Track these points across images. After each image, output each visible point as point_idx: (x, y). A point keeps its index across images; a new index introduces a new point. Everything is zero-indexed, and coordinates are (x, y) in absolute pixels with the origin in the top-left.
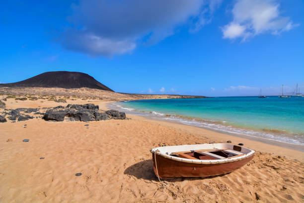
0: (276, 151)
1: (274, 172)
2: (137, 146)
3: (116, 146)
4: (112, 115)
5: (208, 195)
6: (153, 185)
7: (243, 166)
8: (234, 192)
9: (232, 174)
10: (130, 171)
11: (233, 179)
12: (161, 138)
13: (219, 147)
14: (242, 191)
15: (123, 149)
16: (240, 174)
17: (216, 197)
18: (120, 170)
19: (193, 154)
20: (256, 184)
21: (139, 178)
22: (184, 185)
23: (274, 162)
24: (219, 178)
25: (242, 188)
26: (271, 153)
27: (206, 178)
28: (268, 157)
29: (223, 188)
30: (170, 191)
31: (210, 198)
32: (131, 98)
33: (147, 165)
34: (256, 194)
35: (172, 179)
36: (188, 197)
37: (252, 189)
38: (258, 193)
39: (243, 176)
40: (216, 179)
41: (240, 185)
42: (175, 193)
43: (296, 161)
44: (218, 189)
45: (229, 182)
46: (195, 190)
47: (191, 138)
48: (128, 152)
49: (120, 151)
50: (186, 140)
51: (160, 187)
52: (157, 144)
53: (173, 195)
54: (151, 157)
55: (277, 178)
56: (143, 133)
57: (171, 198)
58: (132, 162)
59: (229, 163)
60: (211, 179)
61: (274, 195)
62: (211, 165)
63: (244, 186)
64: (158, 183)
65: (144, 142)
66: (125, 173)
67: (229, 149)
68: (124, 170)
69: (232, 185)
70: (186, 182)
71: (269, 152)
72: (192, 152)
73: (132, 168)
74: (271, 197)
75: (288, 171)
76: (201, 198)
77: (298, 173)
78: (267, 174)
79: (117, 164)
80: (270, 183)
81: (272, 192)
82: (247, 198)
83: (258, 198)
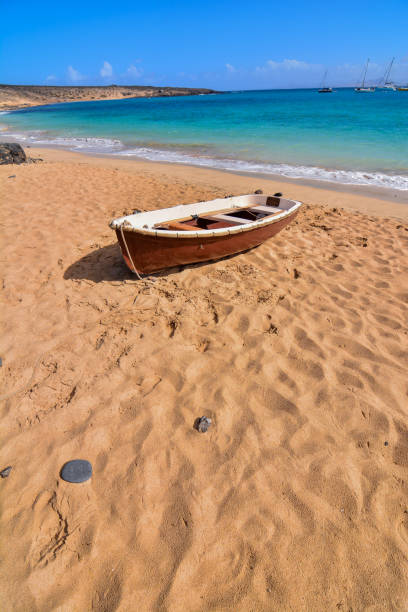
0: (331, 200)
1: (324, 235)
2: (76, 221)
3: (25, 228)
5: (225, 285)
6: (129, 287)
7: (278, 231)
8: (264, 274)
9: (261, 248)
10: (75, 272)
11: (263, 255)
12: (125, 198)
13: (242, 202)
14: (275, 270)
15: (45, 232)
16: (274, 245)
17: (238, 285)
18: (53, 273)
19: (195, 223)
20: (297, 257)
21: (98, 280)
22: (185, 277)
23: (327, 219)
24: (242, 257)
25: (276, 266)
26: (324, 204)
27: (221, 259)
28: (318, 211)
29: (248, 271)
30: (161, 291)
31: (226, 289)
32: (22, 102)
33: (107, 255)
34: (295, 270)
35: (162, 272)
36: (193, 294)
37: (290, 264)
38: (299, 270)
39: (279, 248)
40: (237, 258)
41: (274, 261)
42: (170, 292)
43: (357, 213)
44: (240, 274)
45: (257, 260)
46: (204, 282)
47: (189, 193)
48: (59, 237)
49: (39, 236)
50: (179, 197)
51: (142, 287)
52: (119, 213)
53: (167, 295)
54: (113, 239)
55: (327, 243)
56: (82, 191)
57: (164, 301)
58: (75, 256)
59: (258, 229)
60: (228, 261)
61: (320, 268)
62: (230, 236)
63: (278, 263)
64: (137, 282)
65: (91, 211)
66: (66, 277)
67: (259, 204)
68: (62, 273)
69: (261, 263)
70: (187, 272)
71: (320, 204)
72: (195, 218)
73: (78, 266)
74: (316, 271)
75: (344, 230)
76: (214, 291)
77: (357, 231)
78: (313, 240)
79: (42, 264)
80: (317, 251)
81: (317, 263)
82: (282, 279)
83: (297, 275)
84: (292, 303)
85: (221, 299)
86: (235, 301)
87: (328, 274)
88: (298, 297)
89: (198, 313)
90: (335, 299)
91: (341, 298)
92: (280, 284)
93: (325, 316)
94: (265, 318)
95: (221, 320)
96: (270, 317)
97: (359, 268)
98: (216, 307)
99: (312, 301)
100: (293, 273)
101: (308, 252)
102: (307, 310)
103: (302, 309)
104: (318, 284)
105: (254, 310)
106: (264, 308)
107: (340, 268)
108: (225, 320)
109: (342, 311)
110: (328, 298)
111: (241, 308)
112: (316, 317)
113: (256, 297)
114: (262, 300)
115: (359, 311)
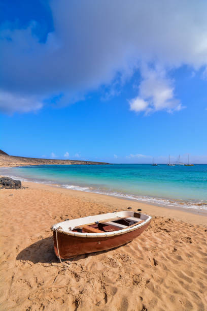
0: (167, 214)
1: (166, 235)
2: (34, 221)
3: (6, 223)
4: (4, 184)
5: (112, 269)
6: (53, 268)
7: (142, 232)
8: (136, 261)
9: (133, 242)
10: (23, 256)
11: (134, 247)
12: (63, 209)
13: (122, 215)
14: (142, 259)
15: (16, 227)
16: (140, 241)
17: (120, 270)
18: (11, 254)
19: (97, 226)
20: (154, 249)
21: (35, 262)
22: (88, 262)
23: (166, 225)
24: (122, 248)
25: (142, 255)
26: (163, 216)
27: (110, 250)
28: (161, 220)
29: (126, 259)
30: (73, 272)
31: (114, 273)
33: (46, 244)
34: (154, 259)
35: (74, 258)
36: (92, 276)
37: (151, 255)
38: (155, 259)
39: (143, 243)
40: (119, 250)
41: (141, 252)
42: (78, 274)
43: (182, 222)
44: (121, 261)
45: (131, 251)
46: (100, 266)
47: (95, 207)
48: (22, 230)
49: (13, 229)
51: (61, 269)
52: (58, 218)
53: (76, 276)
54: (51, 234)
55: (169, 241)
56: (42, 204)
57: (73, 280)
58: (28, 243)
59: (130, 232)
60: (114, 251)
61: (168, 257)
62: (115, 236)
63: (143, 253)
64: (58, 264)
65: (44, 215)
66: (17, 259)
67: (130, 216)
68: (16, 255)
69: (134, 253)
70: (90, 258)
71: (161, 216)
72: (97, 223)
73: (27, 251)
74: (166, 260)
75: (177, 232)
76: (105, 275)
77: (184, 233)
78: (161, 238)
79: (6, 248)
80: (164, 246)
81: (166, 254)
82: (147, 266)
83: (155, 263)
84: (155, 286)
85: (109, 281)
86: (118, 283)
87: (174, 262)
88: (158, 281)
89: (94, 293)
90: (182, 283)
91: (185, 282)
92: (146, 270)
93: (178, 298)
94: (138, 299)
95: (109, 300)
96: (142, 298)
97: (191, 258)
98: (106, 287)
100: (153, 261)
101: (160, 246)
102: (165, 292)
104: (169, 270)
106: (137, 290)
107: (180, 258)
108: (111, 301)
109: (188, 294)
110: (177, 282)
112: (172, 299)
113: (132, 280)
114: (136, 283)
115: (199, 294)
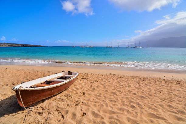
6: (20, 115)
8: (74, 96)
9: (70, 87)
11: (71, 90)
14: (77, 94)
16: (74, 86)
20: (82, 88)
22: (46, 104)
23: (85, 76)
24: (65, 92)
25: (77, 92)
27: (58, 94)
29: (69, 96)
30: (36, 112)
31: (64, 104)
34: (83, 92)
35: (35, 104)
37: (81, 91)
38: (84, 92)
39: (76, 87)
40: (63, 93)
41: (76, 91)
42: (41, 112)
44: (66, 97)
45: (70, 92)
46: (54, 104)
51: (26, 113)
53: (39, 113)
55: (88, 83)
60: (61, 94)
61: (89, 90)
62: (62, 85)
69: (72, 92)
70: (46, 102)
72: (46, 82)
76: (59, 106)
78: (84, 82)
80: (86, 85)
81: (88, 89)
82: (80, 96)
83: (84, 94)
84: (86, 103)
85: (63, 109)
86: (68, 108)
87: (92, 91)
88: (87, 101)
89: (55, 117)
90: (97, 98)
91: (99, 97)
92: (80, 98)
93: (97, 104)
94: (80, 111)
95: (65, 117)
96: (82, 110)
97: (99, 88)
98: (61, 112)
99: (92, 101)
100: (83, 93)
101: (84, 86)
102: (92, 104)
103: (90, 104)
104: (91, 95)
105: (76, 109)
106: (79, 108)
107: (94, 89)
108: (67, 117)
109: (101, 101)
110: (95, 98)
111: (71, 110)
112: (95, 106)
113: (75, 105)
114: (77, 105)
115: (105, 100)
